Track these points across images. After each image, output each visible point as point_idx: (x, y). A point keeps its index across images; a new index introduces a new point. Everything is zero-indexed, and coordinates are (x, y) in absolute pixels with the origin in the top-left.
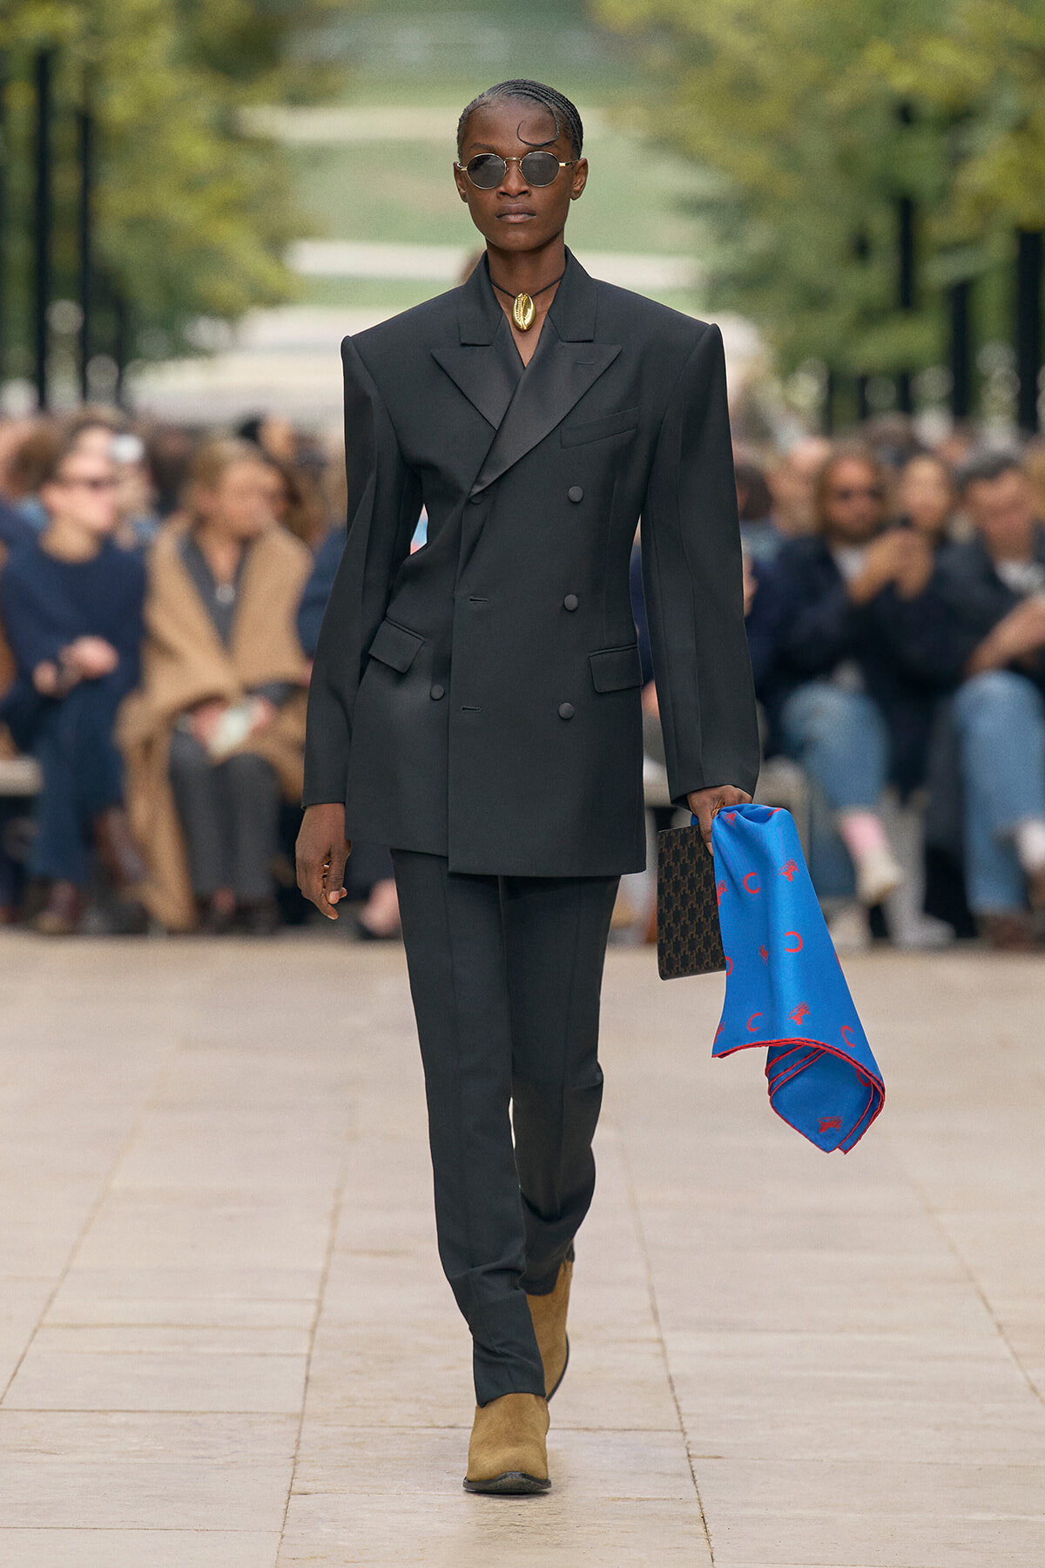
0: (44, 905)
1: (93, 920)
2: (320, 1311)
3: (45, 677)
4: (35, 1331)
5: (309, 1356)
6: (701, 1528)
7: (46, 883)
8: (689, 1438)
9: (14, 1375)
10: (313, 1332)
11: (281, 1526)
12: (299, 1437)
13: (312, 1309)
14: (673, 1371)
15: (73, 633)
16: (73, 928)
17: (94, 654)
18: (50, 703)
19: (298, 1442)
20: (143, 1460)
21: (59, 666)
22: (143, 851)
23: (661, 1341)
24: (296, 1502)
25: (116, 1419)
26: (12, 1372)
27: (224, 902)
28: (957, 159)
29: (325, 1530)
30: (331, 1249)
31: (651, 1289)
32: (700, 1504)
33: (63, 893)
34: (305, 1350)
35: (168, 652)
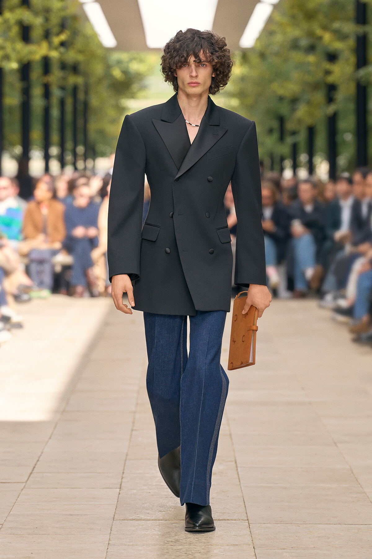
24: (134, 432)
28: (293, 110)
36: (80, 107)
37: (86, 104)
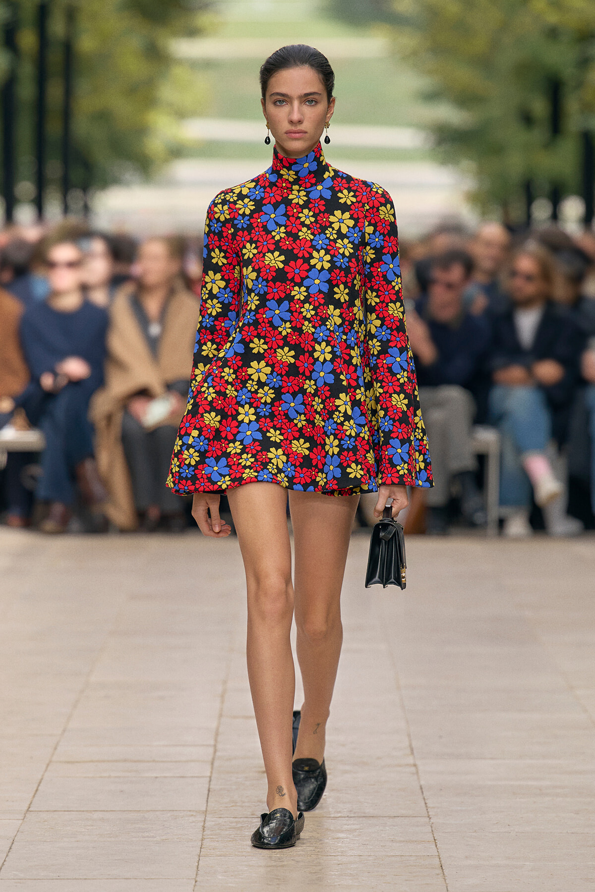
0: (47, 516)
1: (75, 525)
2: (215, 751)
3: (47, 381)
4: (48, 765)
5: (210, 777)
6: (440, 871)
7: (48, 503)
8: (432, 821)
9: (37, 790)
10: (212, 764)
11: (195, 876)
12: (204, 824)
13: (211, 750)
14: (422, 783)
15: (64, 355)
16: (63, 529)
17: (75, 368)
18: (50, 396)
19: (204, 827)
20: (113, 839)
21: (55, 374)
22: (105, 483)
23: (415, 765)
25: (96, 816)
26: (35, 789)
27: (154, 513)
29: (220, 877)
30: (221, 716)
31: (409, 736)
32: (440, 859)
33: (58, 509)
34: (209, 774)
35: (121, 365)
36: (55, 57)
37: (68, 48)
